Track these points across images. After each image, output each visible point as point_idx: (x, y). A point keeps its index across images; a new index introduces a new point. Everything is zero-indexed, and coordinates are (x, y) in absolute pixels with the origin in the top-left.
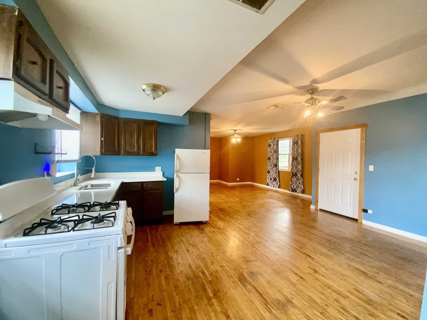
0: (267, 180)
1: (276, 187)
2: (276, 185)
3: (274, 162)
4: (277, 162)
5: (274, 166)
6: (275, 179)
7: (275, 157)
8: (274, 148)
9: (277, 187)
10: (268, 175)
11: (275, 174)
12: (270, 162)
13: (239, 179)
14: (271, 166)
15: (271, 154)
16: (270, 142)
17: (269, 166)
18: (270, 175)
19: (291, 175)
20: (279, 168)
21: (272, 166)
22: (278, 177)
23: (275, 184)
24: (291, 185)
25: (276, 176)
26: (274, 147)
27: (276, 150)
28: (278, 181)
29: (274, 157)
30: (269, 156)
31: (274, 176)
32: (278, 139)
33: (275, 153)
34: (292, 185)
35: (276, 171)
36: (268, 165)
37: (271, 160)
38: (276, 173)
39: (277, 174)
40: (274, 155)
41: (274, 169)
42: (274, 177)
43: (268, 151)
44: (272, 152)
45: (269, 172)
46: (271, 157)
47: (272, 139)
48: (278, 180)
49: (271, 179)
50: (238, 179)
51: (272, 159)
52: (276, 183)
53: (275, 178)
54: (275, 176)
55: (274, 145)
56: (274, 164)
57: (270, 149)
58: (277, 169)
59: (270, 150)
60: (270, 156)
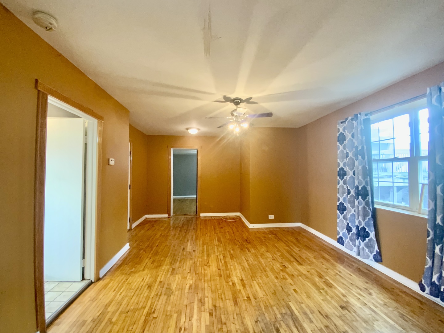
0: (338, 229)
1: (367, 257)
2: (367, 250)
3: (356, 184)
4: (366, 183)
5: (358, 194)
6: (362, 233)
7: (360, 168)
8: (356, 144)
9: (371, 257)
10: (341, 217)
11: (360, 219)
12: (345, 183)
13: (273, 216)
14: (349, 193)
15: (346, 160)
16: (341, 130)
17: (344, 193)
18: (345, 217)
19: (432, 233)
20: (375, 200)
21: (352, 192)
22: (373, 229)
23: (363, 248)
24: (432, 268)
25: (367, 224)
26: (354, 140)
27: (363, 147)
28: (374, 239)
29: (355, 169)
30: (342, 165)
31: (359, 222)
32: (366, 115)
33: (360, 157)
34: (435, 270)
35: (364, 208)
36: (341, 191)
37: (347, 178)
38: (365, 216)
39: (367, 220)
40: (356, 163)
41: (359, 203)
42: (358, 227)
43: (338, 152)
44: (351, 155)
45: (342, 208)
46: (347, 169)
47: (347, 119)
48: (372, 235)
49: (349, 230)
50: (271, 217)
51: (351, 173)
52: (367, 246)
53: (364, 229)
54: (363, 224)
55: (353, 136)
56: (357, 187)
57: (344, 148)
58: (367, 204)
59: (342, 151)
60: (344, 165)
